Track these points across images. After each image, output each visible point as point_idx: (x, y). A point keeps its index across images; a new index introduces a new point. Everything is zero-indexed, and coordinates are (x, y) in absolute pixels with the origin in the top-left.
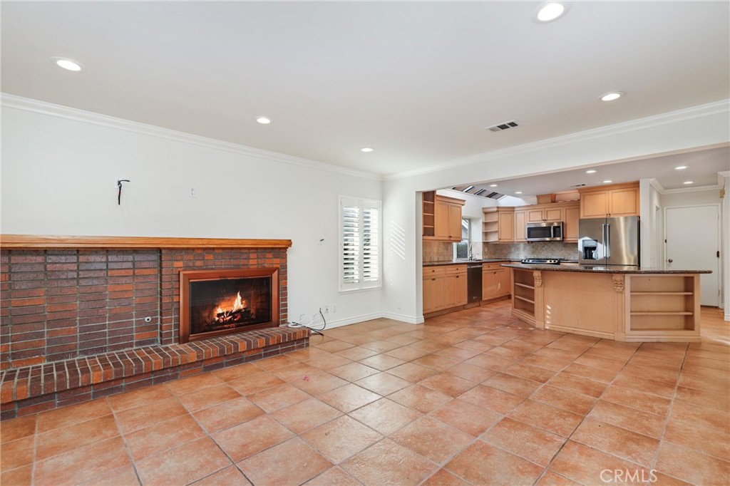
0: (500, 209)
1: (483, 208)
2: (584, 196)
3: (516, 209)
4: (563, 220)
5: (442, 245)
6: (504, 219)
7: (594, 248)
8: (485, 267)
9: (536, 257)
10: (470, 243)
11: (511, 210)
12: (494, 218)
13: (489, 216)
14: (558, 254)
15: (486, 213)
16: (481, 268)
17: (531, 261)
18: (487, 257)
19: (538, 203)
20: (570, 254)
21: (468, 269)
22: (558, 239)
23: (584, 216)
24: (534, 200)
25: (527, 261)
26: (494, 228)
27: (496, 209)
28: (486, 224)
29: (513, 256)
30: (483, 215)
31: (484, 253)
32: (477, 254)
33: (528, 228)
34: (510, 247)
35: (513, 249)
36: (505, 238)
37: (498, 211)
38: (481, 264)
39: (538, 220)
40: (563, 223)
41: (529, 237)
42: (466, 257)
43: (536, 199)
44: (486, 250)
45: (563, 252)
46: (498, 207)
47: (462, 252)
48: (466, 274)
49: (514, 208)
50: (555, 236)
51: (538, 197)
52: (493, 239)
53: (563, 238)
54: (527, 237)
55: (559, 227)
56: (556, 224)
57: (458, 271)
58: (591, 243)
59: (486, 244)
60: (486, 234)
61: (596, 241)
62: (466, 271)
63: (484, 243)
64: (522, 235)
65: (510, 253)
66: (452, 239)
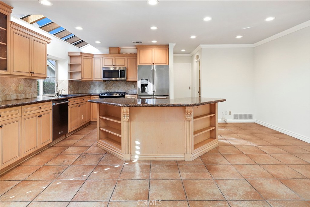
0: (83, 55)
1: (69, 53)
2: (139, 50)
3: (94, 56)
4: (126, 66)
5: (22, 82)
6: (86, 62)
7: (146, 85)
8: (71, 102)
9: (108, 91)
10: (57, 80)
11: (91, 56)
12: (78, 61)
13: (73, 59)
14: (121, 89)
15: (71, 57)
16: (67, 103)
17: (106, 95)
18: (72, 92)
19: (110, 53)
20: (129, 89)
21: (53, 106)
22: (123, 79)
23: (140, 64)
24: (107, 51)
25: (103, 95)
26: (78, 69)
27: (79, 54)
28: (71, 65)
29: (92, 91)
30: (69, 58)
31: (70, 89)
32: (63, 89)
33: (103, 70)
34: (89, 84)
35: (92, 86)
36: (87, 77)
37: (81, 56)
38: (67, 99)
39: (110, 65)
40: (126, 67)
41: (104, 77)
42: (54, 92)
43: (109, 50)
44: (71, 87)
45: (125, 87)
46: (81, 53)
47: (49, 88)
48: (51, 112)
49: (93, 55)
50: (121, 77)
51: (110, 49)
52: (77, 77)
53: (126, 78)
54: (102, 77)
55: (124, 70)
56: (122, 69)
57: (40, 110)
58: (145, 82)
59: (71, 82)
60: (71, 74)
61: (147, 80)
62: (51, 108)
63: (69, 81)
64: (99, 75)
65: (89, 89)
66: (35, 75)
